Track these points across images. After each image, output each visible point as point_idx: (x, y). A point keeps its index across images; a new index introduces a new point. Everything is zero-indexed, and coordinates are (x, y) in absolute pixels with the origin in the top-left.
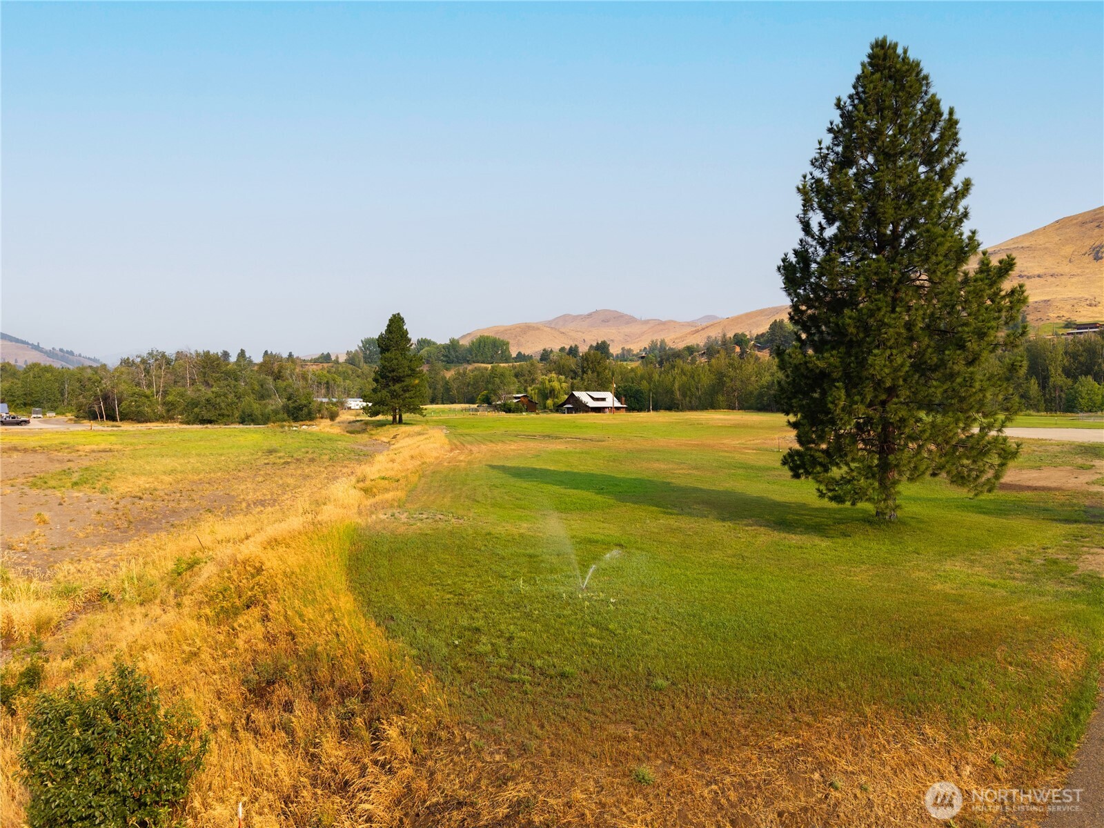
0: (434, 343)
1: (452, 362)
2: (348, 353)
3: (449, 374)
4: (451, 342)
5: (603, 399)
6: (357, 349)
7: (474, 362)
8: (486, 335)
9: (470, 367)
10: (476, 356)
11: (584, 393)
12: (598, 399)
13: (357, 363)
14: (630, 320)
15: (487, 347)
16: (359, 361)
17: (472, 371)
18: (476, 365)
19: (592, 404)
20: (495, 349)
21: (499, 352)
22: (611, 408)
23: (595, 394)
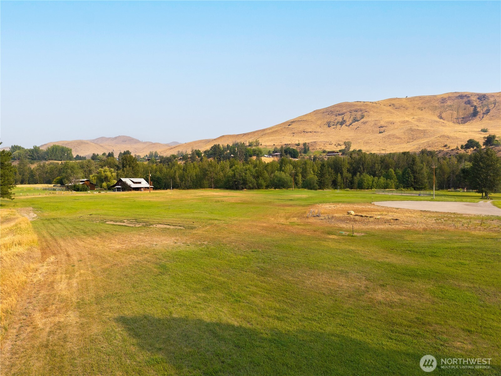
0: (23, 148)
1: (35, 159)
3: (34, 166)
5: (140, 183)
7: (49, 160)
8: (57, 144)
9: (47, 162)
10: (51, 156)
11: (128, 179)
12: (136, 183)
14: (137, 142)
15: (58, 151)
17: (49, 165)
18: (51, 161)
19: (133, 185)
20: (63, 153)
21: (66, 155)
22: (145, 188)
23: (135, 180)
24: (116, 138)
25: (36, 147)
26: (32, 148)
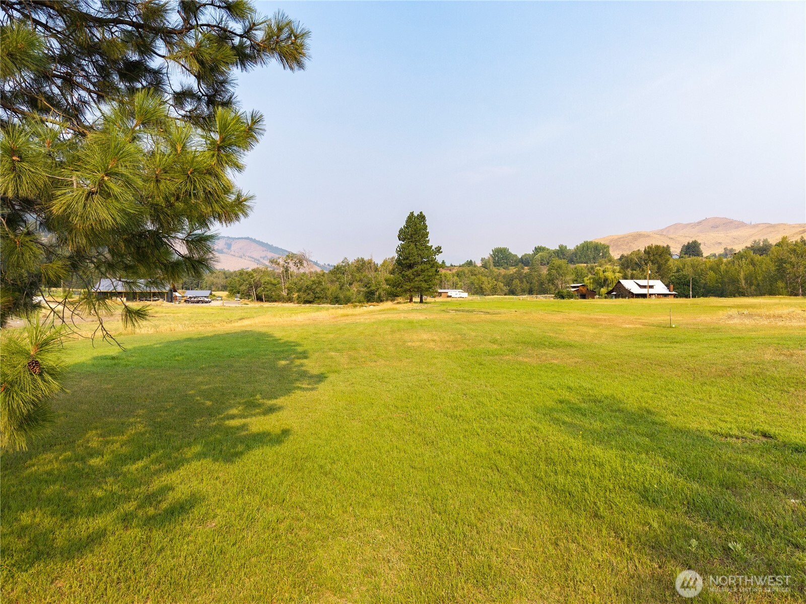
0: (548, 250)
2: (482, 260)
4: (560, 248)
5: (651, 287)
6: (489, 256)
7: (577, 263)
10: (580, 258)
11: (632, 281)
12: (645, 287)
13: (488, 266)
14: (740, 225)
15: (590, 250)
16: (490, 265)
19: (636, 290)
20: (597, 252)
21: (601, 254)
22: (658, 294)
23: (643, 282)
24: (700, 223)
25: (562, 246)
26: (558, 248)
